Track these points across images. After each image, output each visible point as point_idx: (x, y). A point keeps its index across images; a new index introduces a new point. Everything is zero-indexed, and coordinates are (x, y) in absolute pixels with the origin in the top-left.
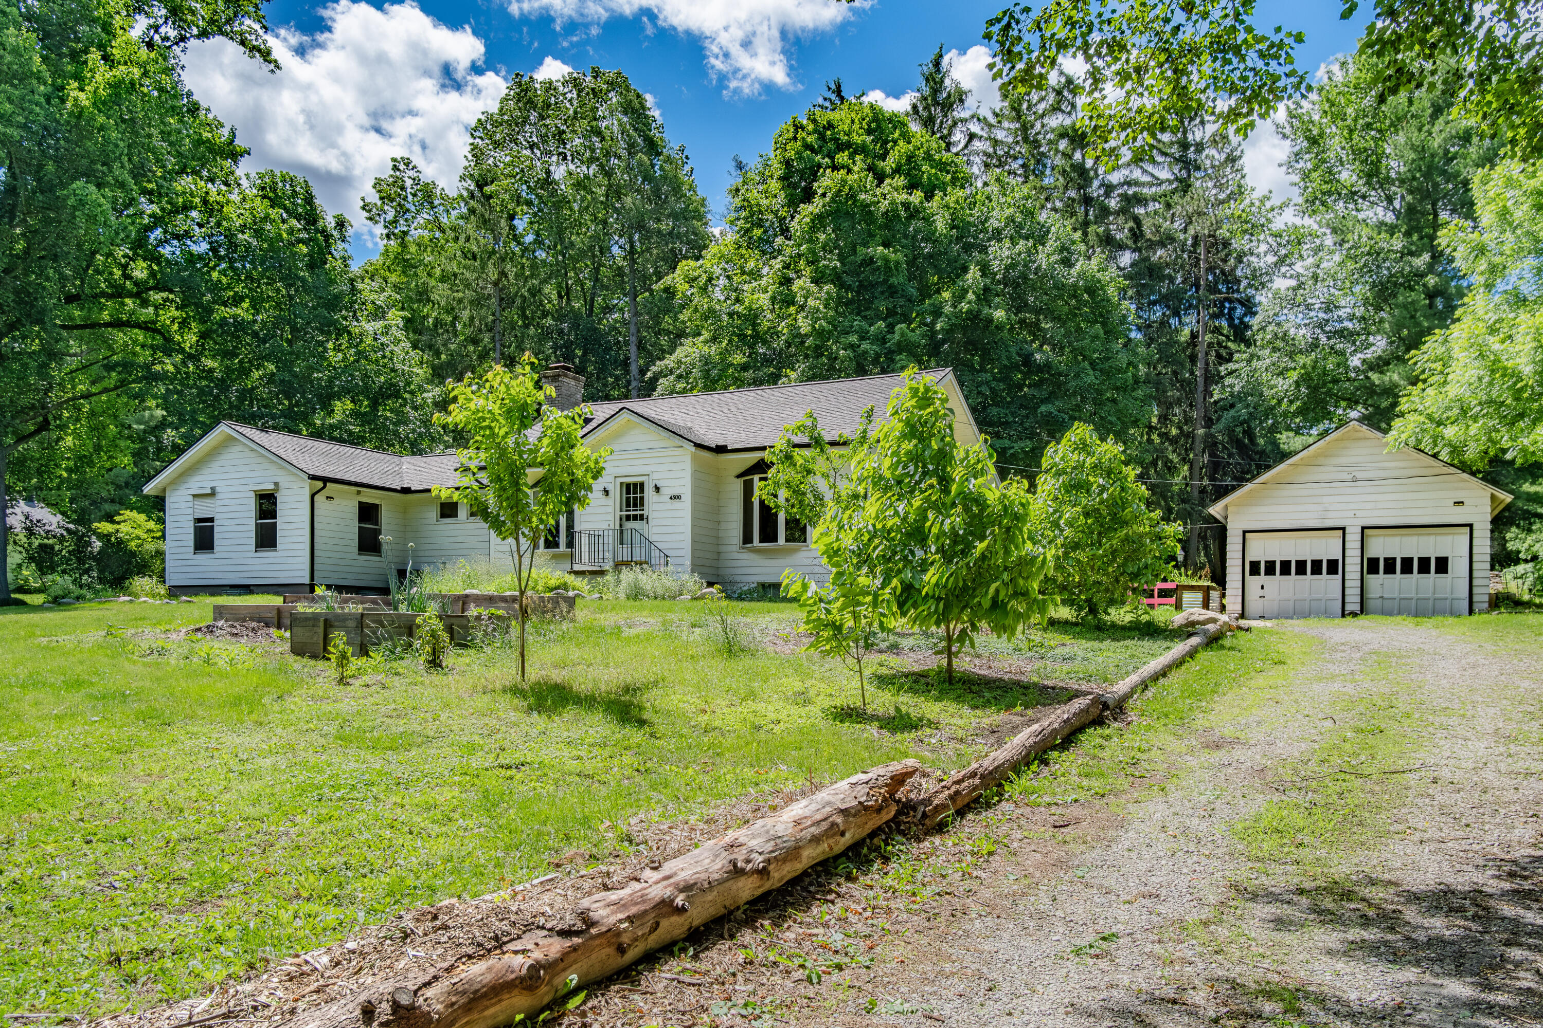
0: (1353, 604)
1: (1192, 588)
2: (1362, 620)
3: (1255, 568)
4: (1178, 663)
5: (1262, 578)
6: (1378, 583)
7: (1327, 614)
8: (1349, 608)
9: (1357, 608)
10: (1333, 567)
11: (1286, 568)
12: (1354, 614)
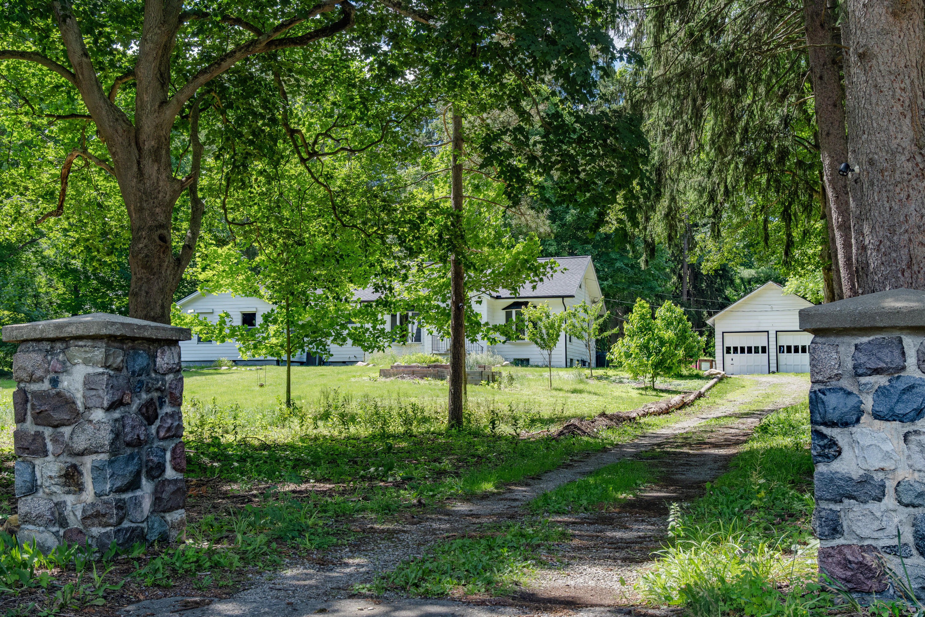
0: (773, 368)
1: (705, 361)
2: (776, 375)
3: (728, 350)
4: (713, 386)
5: (732, 355)
6: (785, 357)
7: (762, 373)
8: (771, 370)
9: (775, 369)
10: (764, 350)
11: (742, 350)
12: (774, 372)
